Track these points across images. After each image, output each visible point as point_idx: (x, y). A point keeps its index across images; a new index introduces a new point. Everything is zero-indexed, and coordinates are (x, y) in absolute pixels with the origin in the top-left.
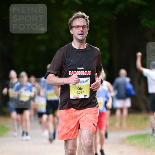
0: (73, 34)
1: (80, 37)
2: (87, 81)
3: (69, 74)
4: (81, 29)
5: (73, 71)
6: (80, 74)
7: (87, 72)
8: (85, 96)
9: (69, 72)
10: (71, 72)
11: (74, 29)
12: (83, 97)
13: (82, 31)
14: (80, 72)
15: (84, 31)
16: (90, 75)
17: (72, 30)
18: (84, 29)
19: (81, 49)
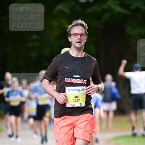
0: (71, 42)
1: (78, 45)
2: (83, 90)
3: (66, 82)
4: (79, 37)
5: (69, 79)
6: (76, 82)
7: (83, 80)
8: (81, 104)
9: (66, 79)
10: (67, 79)
11: (72, 36)
12: (79, 106)
13: (80, 39)
14: (76, 79)
15: (82, 39)
16: (86, 84)
17: (70, 38)
18: (82, 37)
19: (79, 57)
